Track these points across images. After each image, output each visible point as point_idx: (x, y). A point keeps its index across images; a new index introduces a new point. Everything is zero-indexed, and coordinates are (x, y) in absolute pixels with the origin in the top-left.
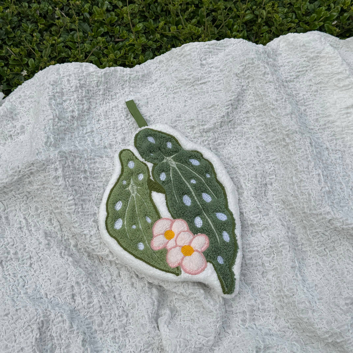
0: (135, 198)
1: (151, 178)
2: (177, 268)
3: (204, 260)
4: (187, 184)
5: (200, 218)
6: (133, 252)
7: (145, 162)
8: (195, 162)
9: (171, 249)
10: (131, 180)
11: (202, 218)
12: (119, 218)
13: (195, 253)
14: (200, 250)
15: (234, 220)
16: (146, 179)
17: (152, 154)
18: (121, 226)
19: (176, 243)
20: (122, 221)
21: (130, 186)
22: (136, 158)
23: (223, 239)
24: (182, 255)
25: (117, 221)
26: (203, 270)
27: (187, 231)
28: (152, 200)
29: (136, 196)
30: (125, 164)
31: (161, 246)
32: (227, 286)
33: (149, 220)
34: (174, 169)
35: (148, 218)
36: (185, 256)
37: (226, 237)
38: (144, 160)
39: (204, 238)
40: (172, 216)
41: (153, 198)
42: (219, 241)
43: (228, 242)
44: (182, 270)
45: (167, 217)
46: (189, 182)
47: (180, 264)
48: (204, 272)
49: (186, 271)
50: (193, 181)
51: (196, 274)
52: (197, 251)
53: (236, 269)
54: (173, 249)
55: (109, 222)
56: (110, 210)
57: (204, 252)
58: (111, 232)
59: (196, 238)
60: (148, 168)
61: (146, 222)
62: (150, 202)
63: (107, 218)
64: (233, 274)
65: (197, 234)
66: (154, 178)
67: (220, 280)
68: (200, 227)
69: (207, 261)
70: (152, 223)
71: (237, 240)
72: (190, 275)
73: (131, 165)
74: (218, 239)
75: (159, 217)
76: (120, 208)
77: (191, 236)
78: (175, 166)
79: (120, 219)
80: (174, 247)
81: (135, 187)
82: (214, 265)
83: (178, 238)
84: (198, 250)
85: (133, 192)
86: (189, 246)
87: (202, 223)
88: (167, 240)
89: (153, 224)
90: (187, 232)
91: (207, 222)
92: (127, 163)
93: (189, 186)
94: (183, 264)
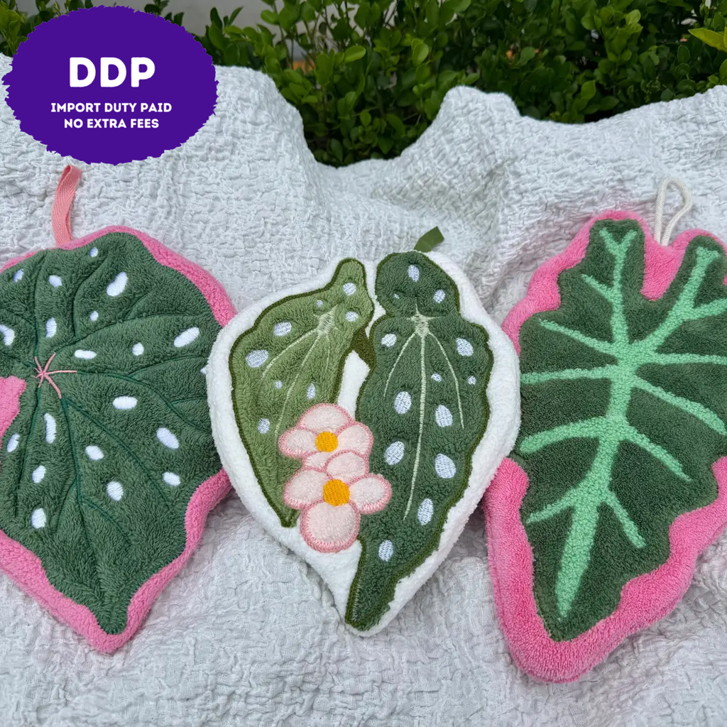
0: (318, 337)
1: (368, 331)
2: (294, 511)
3: (355, 530)
4: (423, 375)
5: (403, 449)
6: (244, 425)
7: (375, 301)
8: (465, 348)
9: (310, 468)
10: (334, 308)
11: (406, 451)
12: (267, 350)
13: (347, 505)
14: (359, 506)
15: (465, 485)
16: (358, 326)
17: (396, 296)
18: (258, 366)
19: (326, 465)
20: (267, 357)
21: (325, 315)
22: (365, 285)
23: (416, 513)
24: (320, 494)
25: (259, 352)
26: (337, 550)
27: (362, 456)
28: (342, 363)
29: (323, 337)
30: (340, 280)
31: (297, 452)
32: (358, 612)
33: (312, 393)
34: (417, 339)
35: (314, 388)
36: (323, 500)
37: (426, 512)
38: (376, 297)
39: (383, 491)
40: (357, 412)
41: (347, 361)
42: (407, 513)
43: (423, 524)
44: (299, 521)
45: (346, 409)
46: (428, 375)
47: (305, 509)
48: (336, 556)
49: (302, 530)
50: (436, 377)
51: (316, 548)
52: (354, 505)
53: (405, 589)
54: (313, 472)
55: (245, 341)
56: (262, 324)
57: (365, 516)
58: (234, 361)
59: (370, 480)
60: (372, 312)
61: (305, 391)
62: (336, 363)
63: (247, 333)
64: (389, 595)
65: (376, 473)
66: (371, 333)
67: (351, 591)
68: (391, 463)
69: (359, 538)
70: (313, 401)
71: (442, 530)
72: (304, 544)
73: (350, 289)
74: (408, 509)
75: (333, 400)
76: (281, 334)
77: (363, 469)
78: (423, 336)
79: (266, 352)
80: (318, 470)
81: (331, 323)
82: (363, 554)
83: (338, 458)
84: (357, 504)
85: (323, 329)
86: (347, 486)
87: (400, 458)
88: (315, 449)
89: (313, 403)
90: (361, 459)
91: (411, 464)
92: (345, 283)
93: (424, 381)
94: (309, 512)
